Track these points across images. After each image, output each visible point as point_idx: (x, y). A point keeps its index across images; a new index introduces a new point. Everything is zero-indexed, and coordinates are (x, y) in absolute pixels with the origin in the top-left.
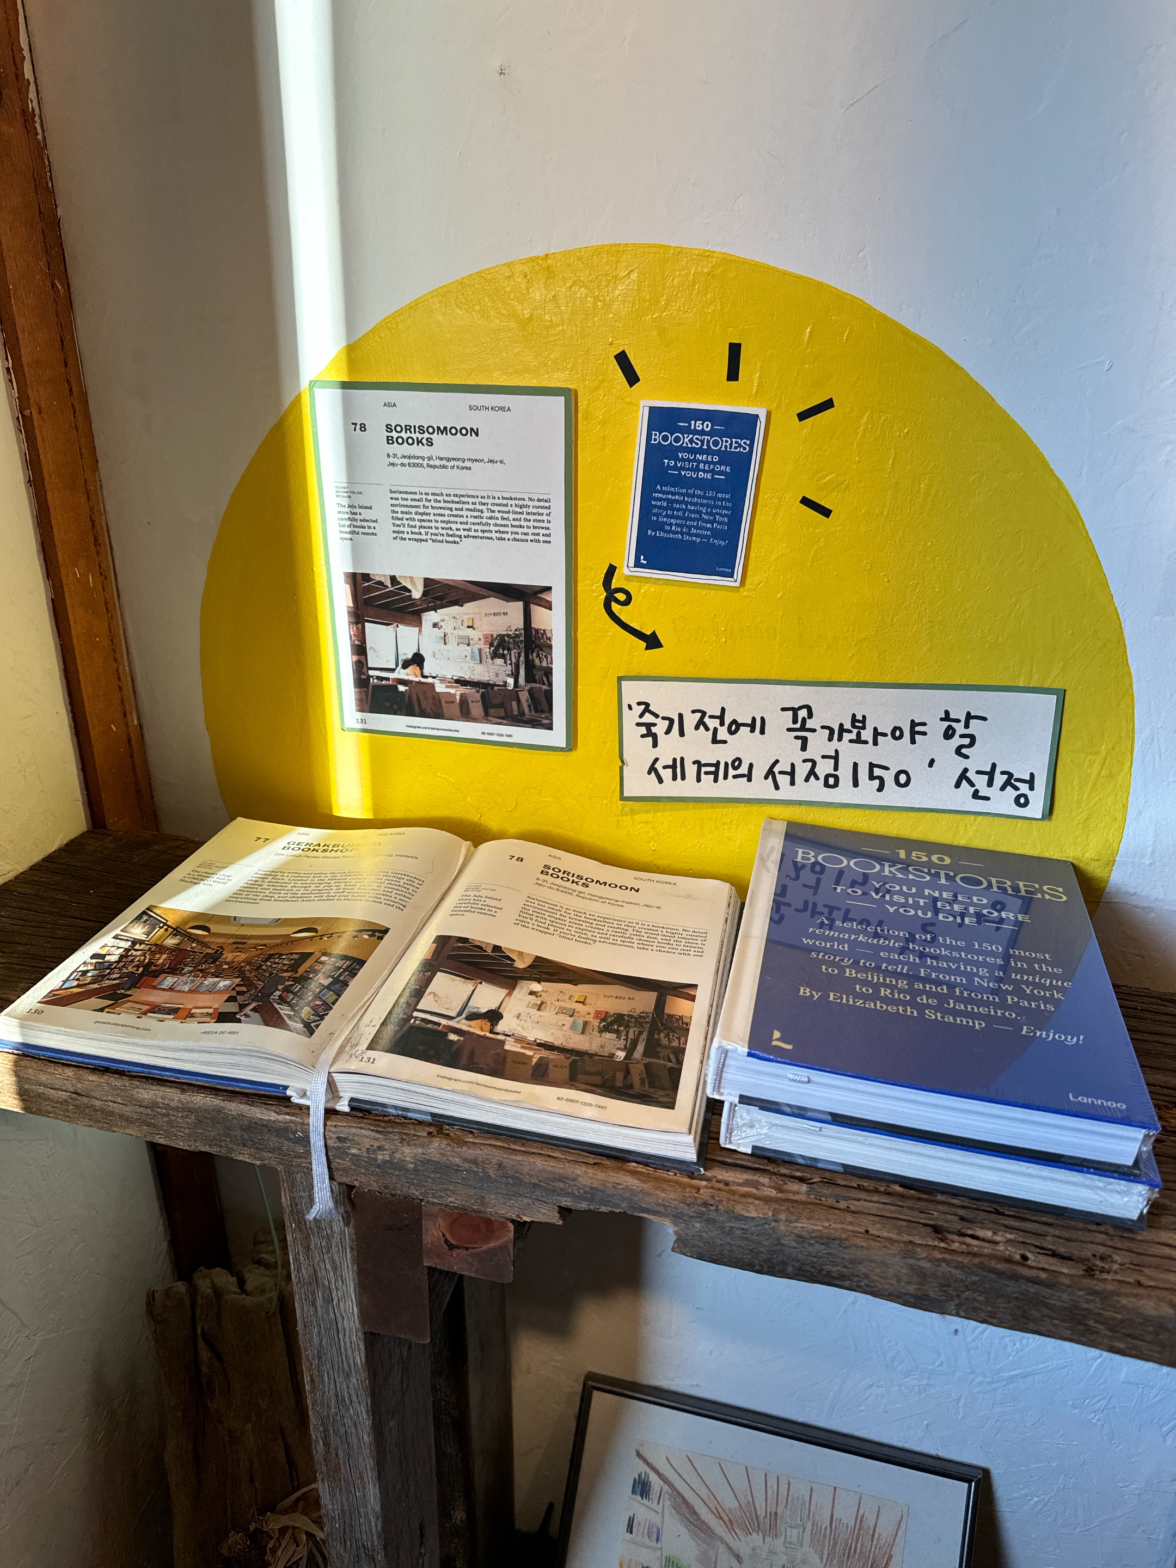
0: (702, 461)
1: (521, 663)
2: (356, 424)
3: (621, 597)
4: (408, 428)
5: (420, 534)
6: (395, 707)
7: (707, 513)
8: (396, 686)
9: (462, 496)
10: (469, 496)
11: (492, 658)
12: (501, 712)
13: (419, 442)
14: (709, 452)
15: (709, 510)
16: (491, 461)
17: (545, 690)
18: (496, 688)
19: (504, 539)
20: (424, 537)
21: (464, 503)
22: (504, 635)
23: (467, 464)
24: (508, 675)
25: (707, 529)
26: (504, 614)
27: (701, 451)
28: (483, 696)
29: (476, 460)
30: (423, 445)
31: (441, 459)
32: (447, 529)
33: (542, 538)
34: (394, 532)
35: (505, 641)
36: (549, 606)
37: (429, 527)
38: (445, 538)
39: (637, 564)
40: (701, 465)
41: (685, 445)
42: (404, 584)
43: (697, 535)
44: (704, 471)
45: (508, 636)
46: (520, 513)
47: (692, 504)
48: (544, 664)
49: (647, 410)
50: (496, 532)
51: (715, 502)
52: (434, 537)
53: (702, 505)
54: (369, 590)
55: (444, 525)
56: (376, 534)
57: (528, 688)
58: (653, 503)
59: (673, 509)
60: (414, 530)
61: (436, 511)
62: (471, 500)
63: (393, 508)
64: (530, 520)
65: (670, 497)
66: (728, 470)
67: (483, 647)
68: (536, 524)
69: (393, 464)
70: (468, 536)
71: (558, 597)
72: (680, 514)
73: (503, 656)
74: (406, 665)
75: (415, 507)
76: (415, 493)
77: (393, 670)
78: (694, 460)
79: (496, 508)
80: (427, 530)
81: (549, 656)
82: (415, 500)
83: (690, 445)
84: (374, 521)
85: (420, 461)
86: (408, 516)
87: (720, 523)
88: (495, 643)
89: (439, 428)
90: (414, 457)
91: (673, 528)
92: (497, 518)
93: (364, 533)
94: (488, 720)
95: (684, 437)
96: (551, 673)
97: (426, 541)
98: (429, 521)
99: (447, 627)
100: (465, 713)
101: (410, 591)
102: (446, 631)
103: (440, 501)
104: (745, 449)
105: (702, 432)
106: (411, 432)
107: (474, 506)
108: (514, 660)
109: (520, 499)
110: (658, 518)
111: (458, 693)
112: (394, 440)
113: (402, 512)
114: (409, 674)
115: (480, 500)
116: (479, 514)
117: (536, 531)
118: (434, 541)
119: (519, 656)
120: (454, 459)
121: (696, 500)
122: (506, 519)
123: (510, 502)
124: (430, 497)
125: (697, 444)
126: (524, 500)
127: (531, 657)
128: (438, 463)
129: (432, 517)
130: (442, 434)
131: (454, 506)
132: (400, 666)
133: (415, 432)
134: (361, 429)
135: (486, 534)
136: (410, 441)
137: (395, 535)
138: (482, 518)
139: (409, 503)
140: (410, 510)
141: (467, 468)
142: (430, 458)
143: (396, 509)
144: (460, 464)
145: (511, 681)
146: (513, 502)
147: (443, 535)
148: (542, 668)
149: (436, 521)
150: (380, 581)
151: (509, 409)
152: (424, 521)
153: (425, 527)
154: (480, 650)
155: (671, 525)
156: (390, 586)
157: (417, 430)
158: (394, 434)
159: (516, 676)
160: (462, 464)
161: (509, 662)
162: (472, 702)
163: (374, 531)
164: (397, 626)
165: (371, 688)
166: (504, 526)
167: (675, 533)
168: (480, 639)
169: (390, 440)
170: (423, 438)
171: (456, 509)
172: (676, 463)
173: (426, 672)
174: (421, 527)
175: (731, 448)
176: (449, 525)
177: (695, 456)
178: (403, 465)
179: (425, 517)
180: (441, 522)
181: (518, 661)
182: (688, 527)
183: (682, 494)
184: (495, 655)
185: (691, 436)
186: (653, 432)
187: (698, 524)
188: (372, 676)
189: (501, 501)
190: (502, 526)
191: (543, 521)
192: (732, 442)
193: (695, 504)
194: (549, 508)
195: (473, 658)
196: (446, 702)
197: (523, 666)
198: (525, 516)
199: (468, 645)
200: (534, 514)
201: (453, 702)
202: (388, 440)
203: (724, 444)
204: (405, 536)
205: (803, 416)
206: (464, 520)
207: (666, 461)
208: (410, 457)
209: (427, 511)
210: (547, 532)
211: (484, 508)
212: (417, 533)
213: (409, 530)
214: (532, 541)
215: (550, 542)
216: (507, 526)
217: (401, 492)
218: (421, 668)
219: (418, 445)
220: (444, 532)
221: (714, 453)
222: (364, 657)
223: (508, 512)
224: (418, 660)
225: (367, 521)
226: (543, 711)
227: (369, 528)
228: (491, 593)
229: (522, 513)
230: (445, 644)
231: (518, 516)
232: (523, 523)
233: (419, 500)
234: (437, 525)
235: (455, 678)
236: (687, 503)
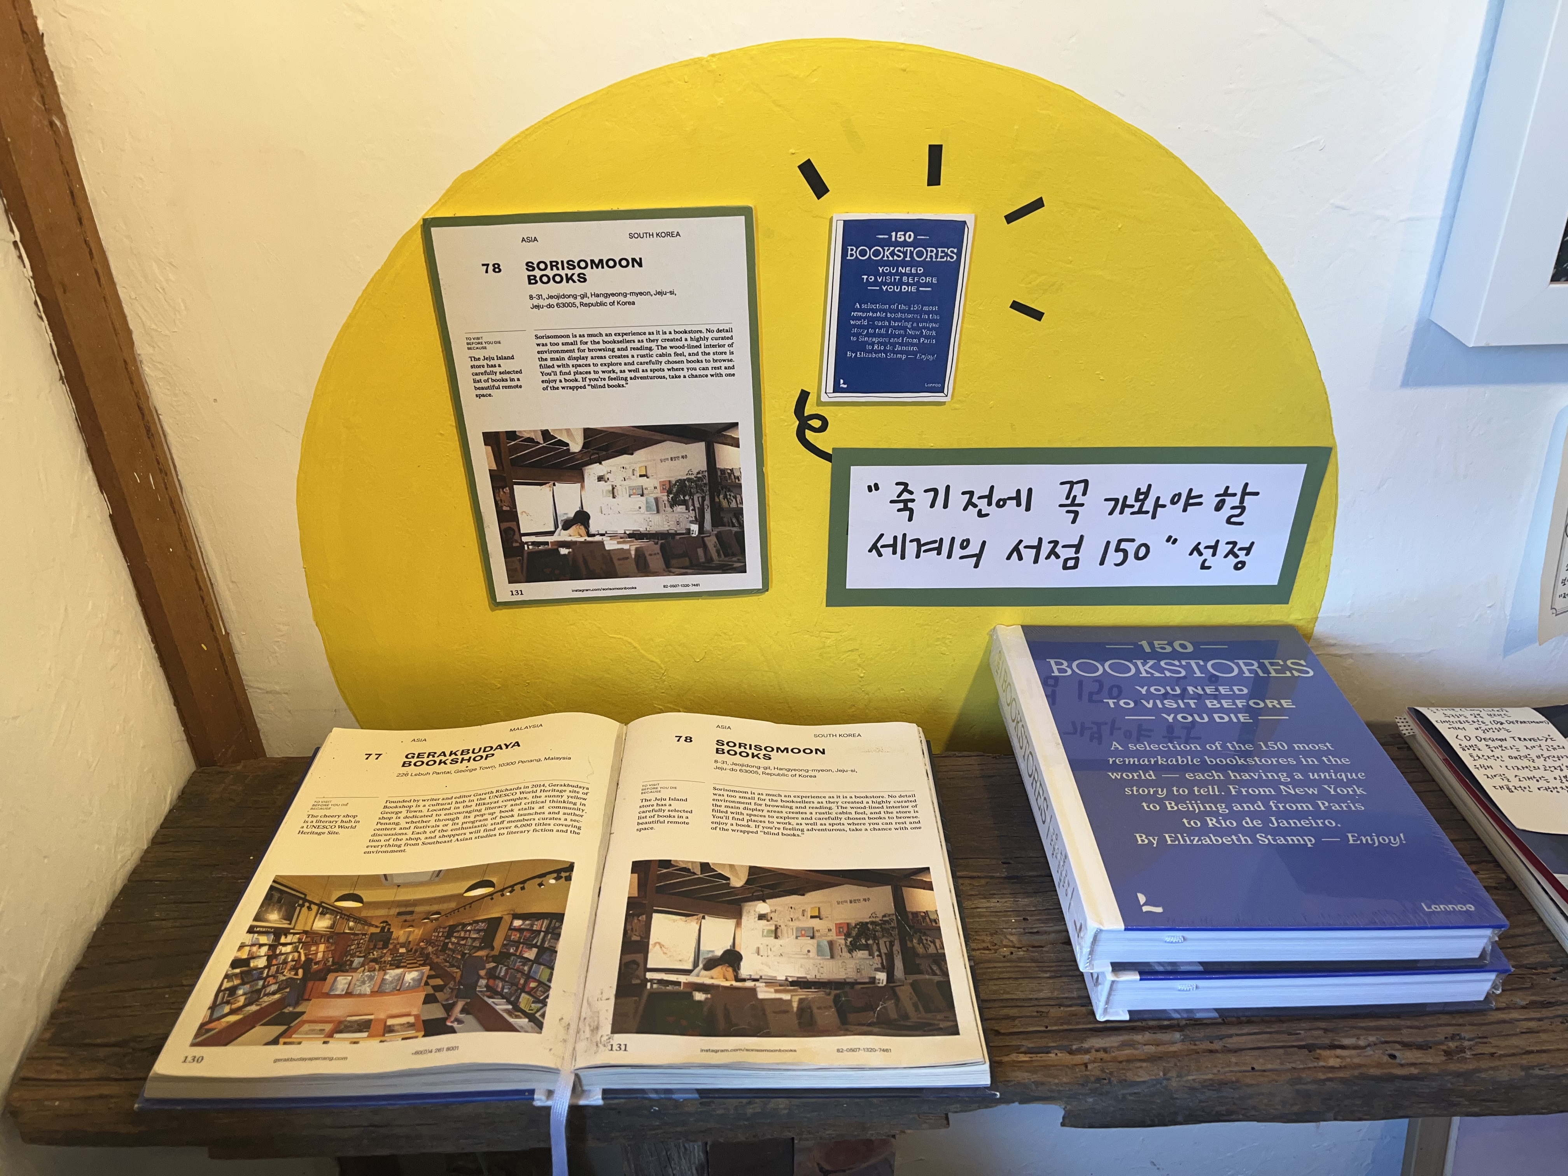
0: (905, 274)
1: (706, 507)
2: (488, 265)
3: (816, 423)
4: (554, 264)
5: (576, 380)
6: (557, 572)
7: (913, 328)
8: (557, 550)
9: (626, 334)
10: (634, 334)
11: (672, 506)
12: (686, 562)
13: (569, 279)
14: (913, 263)
15: (915, 325)
16: (659, 293)
17: (736, 532)
18: (678, 537)
19: (679, 377)
20: (582, 384)
21: (628, 342)
22: (685, 480)
23: (630, 298)
24: (691, 522)
25: (913, 345)
26: (683, 457)
27: (904, 264)
28: (663, 548)
29: (641, 294)
30: (574, 282)
31: (598, 296)
32: (610, 372)
33: (723, 372)
34: (543, 382)
35: (686, 486)
36: (736, 443)
37: (586, 373)
38: (607, 382)
39: (837, 389)
40: (905, 279)
41: (885, 258)
42: (559, 438)
43: (901, 352)
44: (908, 284)
45: (689, 480)
46: (696, 347)
47: (895, 320)
48: (734, 505)
49: (841, 224)
50: (669, 370)
51: (921, 316)
52: (593, 383)
53: (907, 320)
54: (516, 449)
55: (605, 368)
56: (521, 387)
57: (715, 532)
58: (852, 322)
59: (874, 327)
60: (567, 377)
61: (594, 354)
62: (636, 338)
63: (540, 355)
64: (709, 354)
65: (871, 314)
66: (935, 281)
67: (659, 495)
68: (717, 357)
69: (537, 307)
70: (635, 378)
71: (746, 434)
72: (883, 331)
73: (684, 503)
74: (567, 525)
75: (567, 351)
76: (568, 336)
77: (551, 533)
78: (897, 274)
79: (668, 344)
80: (584, 376)
81: (738, 496)
82: (567, 344)
83: (891, 258)
84: (517, 372)
85: (571, 300)
86: (559, 363)
87: (926, 337)
88: (675, 490)
89: (592, 261)
90: (564, 296)
91: (876, 347)
92: (670, 355)
93: (506, 387)
94: (670, 572)
95: (884, 250)
96: (742, 514)
97: (584, 387)
98: (586, 365)
99: (616, 479)
100: (642, 568)
101: (567, 445)
102: (614, 484)
103: (598, 343)
104: (952, 257)
105: (905, 244)
106: (558, 269)
107: (641, 344)
108: (697, 505)
109: (697, 332)
110: (858, 339)
111: (633, 548)
112: (538, 279)
113: (552, 359)
114: (574, 535)
115: (647, 336)
116: (647, 352)
117: (718, 364)
118: (593, 387)
119: (704, 500)
120: (613, 295)
121: (899, 315)
122: (680, 355)
123: (684, 336)
124: (585, 339)
125: (899, 256)
126: (701, 332)
127: (717, 500)
128: (594, 300)
129: (590, 361)
130: (597, 267)
131: (616, 346)
132: (560, 527)
133: (563, 269)
134: (494, 270)
135: (657, 374)
136: (558, 279)
137: (545, 385)
138: (651, 356)
139: (561, 348)
140: (562, 355)
141: (629, 303)
142: (584, 296)
143: (544, 356)
144: (622, 299)
145: (695, 528)
146: (688, 336)
147: (604, 379)
148: (730, 510)
149: (595, 365)
150: (529, 438)
151: (678, 234)
152: (580, 366)
153: (581, 373)
154: (656, 500)
155: (873, 344)
156: (542, 442)
157: (566, 265)
158: (537, 273)
159: (700, 521)
160: (624, 299)
161: (691, 508)
162: (651, 555)
163: (519, 383)
164: (554, 485)
165: (525, 555)
166: (678, 362)
167: (876, 352)
168: (655, 488)
169: (532, 280)
170: (573, 274)
171: (619, 350)
172: (876, 279)
173: (592, 530)
174: (576, 373)
175: (936, 258)
176: (611, 368)
177: (897, 270)
178: (550, 306)
179: (581, 362)
180: (601, 365)
181: (702, 505)
182: (892, 344)
183: (884, 311)
184: (674, 503)
185: (892, 248)
186: (849, 248)
187: (903, 340)
188: (527, 543)
189: (673, 336)
190: (676, 362)
191: (725, 353)
192: (937, 251)
193: (900, 320)
194: (732, 338)
195: (648, 508)
196: (619, 559)
197: (709, 510)
198: (703, 349)
199: (642, 495)
200: (714, 346)
201: (627, 558)
202: (529, 280)
203: (929, 254)
204: (558, 384)
205: (1011, 218)
206: (630, 360)
207: (865, 277)
208: (558, 297)
209: (583, 354)
210: (730, 364)
211: (653, 345)
212: (571, 381)
213: (562, 377)
214: (712, 376)
215: (734, 375)
216: (682, 362)
217: (549, 337)
218: (586, 526)
219: (567, 282)
220: (606, 376)
221: (918, 264)
222: (515, 523)
223: (683, 347)
224: (582, 518)
225: (509, 373)
226: (734, 555)
227: (512, 380)
228: (665, 436)
229: (700, 346)
230: (614, 497)
231: (695, 351)
232: (700, 357)
233: (572, 344)
234: (596, 369)
235: (628, 532)
236: (889, 320)
